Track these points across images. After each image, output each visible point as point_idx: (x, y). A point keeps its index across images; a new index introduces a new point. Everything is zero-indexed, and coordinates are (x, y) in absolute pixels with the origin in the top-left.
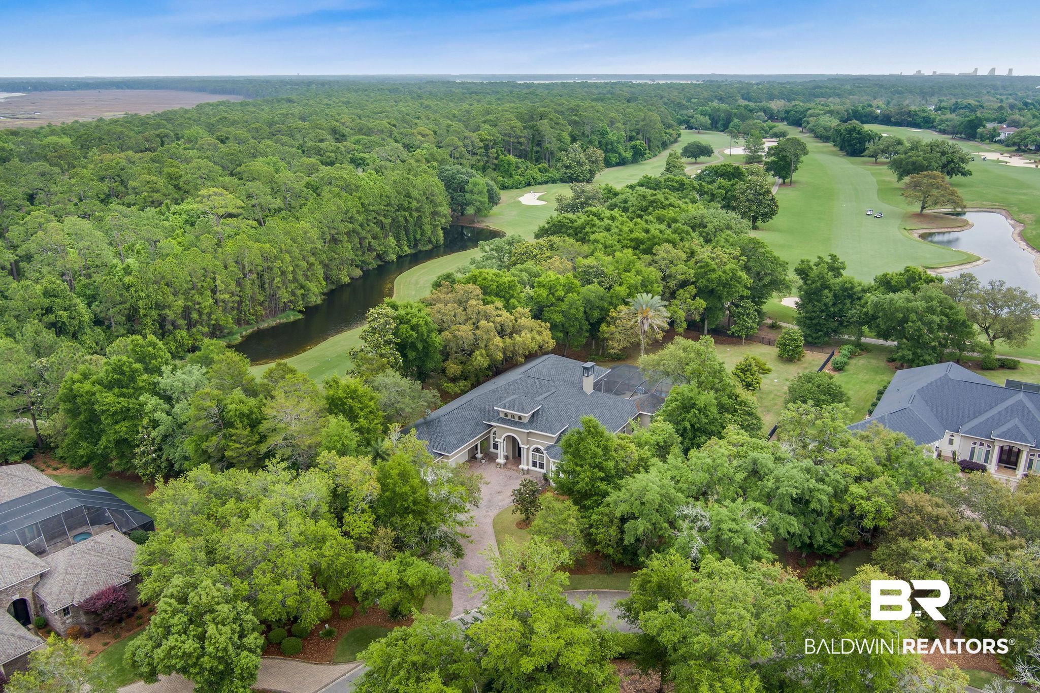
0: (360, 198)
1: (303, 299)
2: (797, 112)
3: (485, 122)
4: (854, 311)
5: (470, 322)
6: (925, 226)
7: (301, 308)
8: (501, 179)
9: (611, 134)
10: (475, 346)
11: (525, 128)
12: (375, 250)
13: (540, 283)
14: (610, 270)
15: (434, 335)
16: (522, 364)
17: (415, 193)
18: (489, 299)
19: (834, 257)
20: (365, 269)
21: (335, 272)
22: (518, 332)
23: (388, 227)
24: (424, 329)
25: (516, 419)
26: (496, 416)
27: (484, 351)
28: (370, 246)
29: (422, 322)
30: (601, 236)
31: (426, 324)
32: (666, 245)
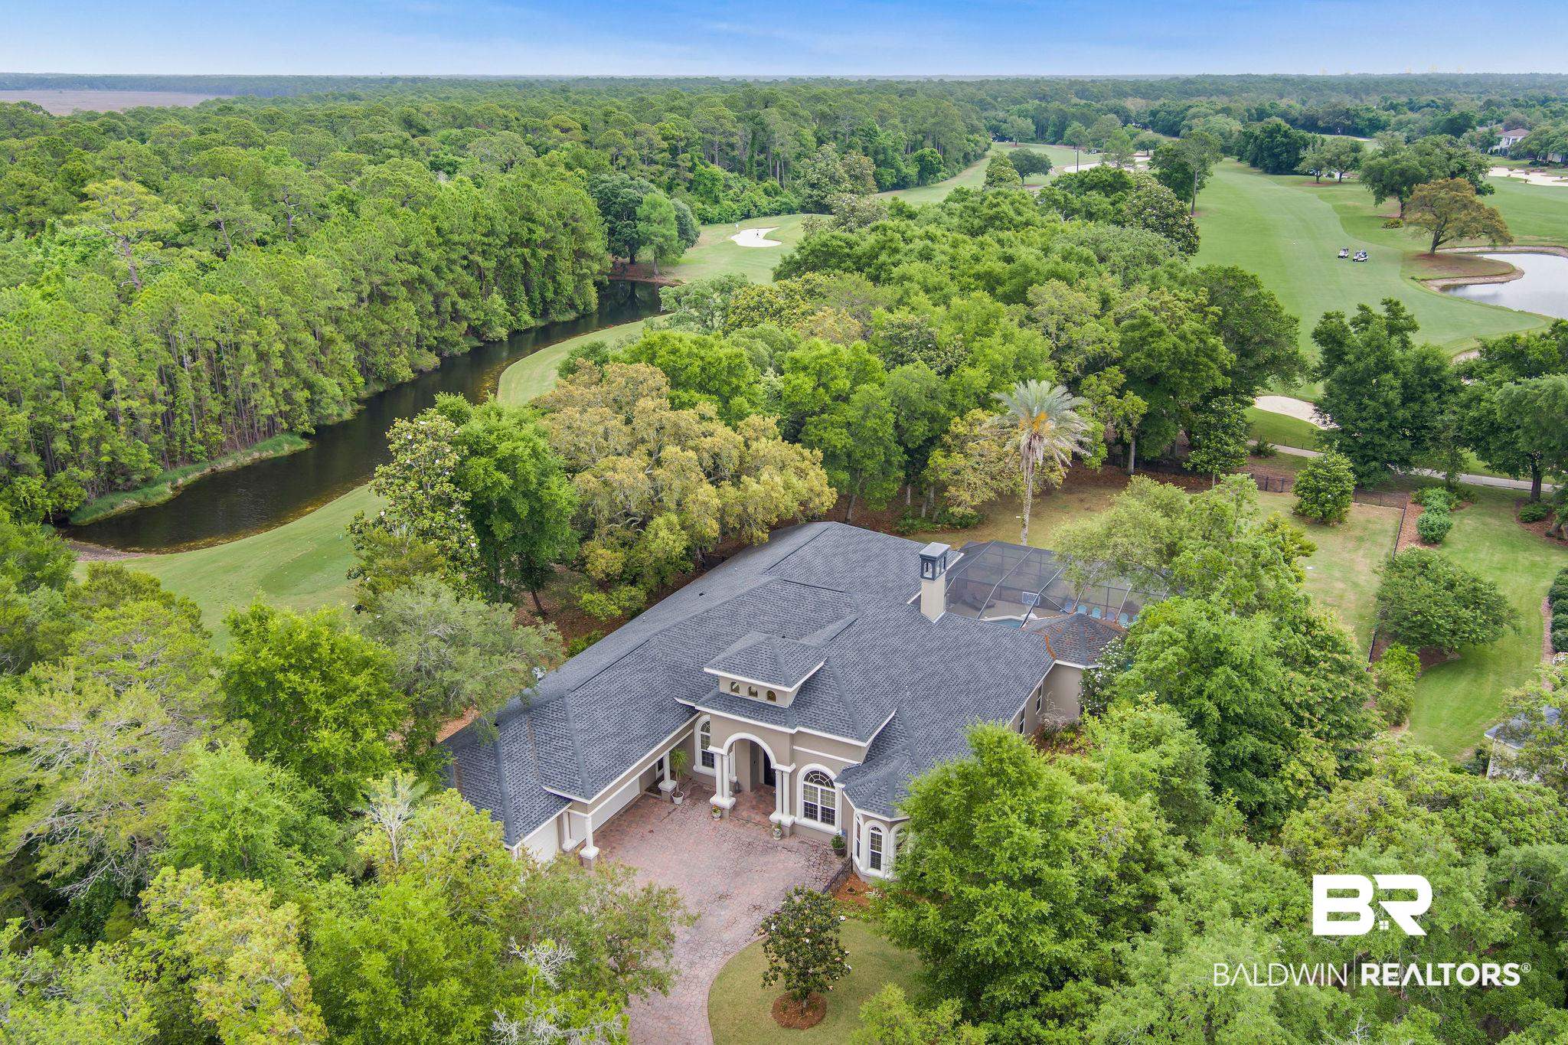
0: (434, 219)
1: (312, 411)
2: (1169, 113)
3: (671, 110)
4: (1447, 417)
5: (643, 448)
6: (1446, 274)
7: (307, 427)
8: (700, 205)
9: (883, 136)
10: (655, 505)
11: (739, 119)
12: (467, 319)
13: (795, 361)
14: (945, 333)
15: (554, 481)
16: (763, 546)
17: (542, 213)
18: (685, 397)
19: (1393, 307)
20: (446, 354)
21: (381, 360)
22: (754, 471)
23: (490, 275)
24: (529, 467)
25: (762, 698)
26: (707, 688)
27: (674, 518)
28: (456, 311)
29: (524, 451)
30: (916, 268)
31: (535, 453)
32: (1055, 282)
